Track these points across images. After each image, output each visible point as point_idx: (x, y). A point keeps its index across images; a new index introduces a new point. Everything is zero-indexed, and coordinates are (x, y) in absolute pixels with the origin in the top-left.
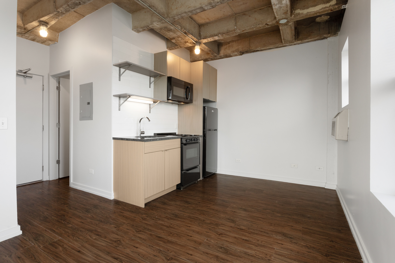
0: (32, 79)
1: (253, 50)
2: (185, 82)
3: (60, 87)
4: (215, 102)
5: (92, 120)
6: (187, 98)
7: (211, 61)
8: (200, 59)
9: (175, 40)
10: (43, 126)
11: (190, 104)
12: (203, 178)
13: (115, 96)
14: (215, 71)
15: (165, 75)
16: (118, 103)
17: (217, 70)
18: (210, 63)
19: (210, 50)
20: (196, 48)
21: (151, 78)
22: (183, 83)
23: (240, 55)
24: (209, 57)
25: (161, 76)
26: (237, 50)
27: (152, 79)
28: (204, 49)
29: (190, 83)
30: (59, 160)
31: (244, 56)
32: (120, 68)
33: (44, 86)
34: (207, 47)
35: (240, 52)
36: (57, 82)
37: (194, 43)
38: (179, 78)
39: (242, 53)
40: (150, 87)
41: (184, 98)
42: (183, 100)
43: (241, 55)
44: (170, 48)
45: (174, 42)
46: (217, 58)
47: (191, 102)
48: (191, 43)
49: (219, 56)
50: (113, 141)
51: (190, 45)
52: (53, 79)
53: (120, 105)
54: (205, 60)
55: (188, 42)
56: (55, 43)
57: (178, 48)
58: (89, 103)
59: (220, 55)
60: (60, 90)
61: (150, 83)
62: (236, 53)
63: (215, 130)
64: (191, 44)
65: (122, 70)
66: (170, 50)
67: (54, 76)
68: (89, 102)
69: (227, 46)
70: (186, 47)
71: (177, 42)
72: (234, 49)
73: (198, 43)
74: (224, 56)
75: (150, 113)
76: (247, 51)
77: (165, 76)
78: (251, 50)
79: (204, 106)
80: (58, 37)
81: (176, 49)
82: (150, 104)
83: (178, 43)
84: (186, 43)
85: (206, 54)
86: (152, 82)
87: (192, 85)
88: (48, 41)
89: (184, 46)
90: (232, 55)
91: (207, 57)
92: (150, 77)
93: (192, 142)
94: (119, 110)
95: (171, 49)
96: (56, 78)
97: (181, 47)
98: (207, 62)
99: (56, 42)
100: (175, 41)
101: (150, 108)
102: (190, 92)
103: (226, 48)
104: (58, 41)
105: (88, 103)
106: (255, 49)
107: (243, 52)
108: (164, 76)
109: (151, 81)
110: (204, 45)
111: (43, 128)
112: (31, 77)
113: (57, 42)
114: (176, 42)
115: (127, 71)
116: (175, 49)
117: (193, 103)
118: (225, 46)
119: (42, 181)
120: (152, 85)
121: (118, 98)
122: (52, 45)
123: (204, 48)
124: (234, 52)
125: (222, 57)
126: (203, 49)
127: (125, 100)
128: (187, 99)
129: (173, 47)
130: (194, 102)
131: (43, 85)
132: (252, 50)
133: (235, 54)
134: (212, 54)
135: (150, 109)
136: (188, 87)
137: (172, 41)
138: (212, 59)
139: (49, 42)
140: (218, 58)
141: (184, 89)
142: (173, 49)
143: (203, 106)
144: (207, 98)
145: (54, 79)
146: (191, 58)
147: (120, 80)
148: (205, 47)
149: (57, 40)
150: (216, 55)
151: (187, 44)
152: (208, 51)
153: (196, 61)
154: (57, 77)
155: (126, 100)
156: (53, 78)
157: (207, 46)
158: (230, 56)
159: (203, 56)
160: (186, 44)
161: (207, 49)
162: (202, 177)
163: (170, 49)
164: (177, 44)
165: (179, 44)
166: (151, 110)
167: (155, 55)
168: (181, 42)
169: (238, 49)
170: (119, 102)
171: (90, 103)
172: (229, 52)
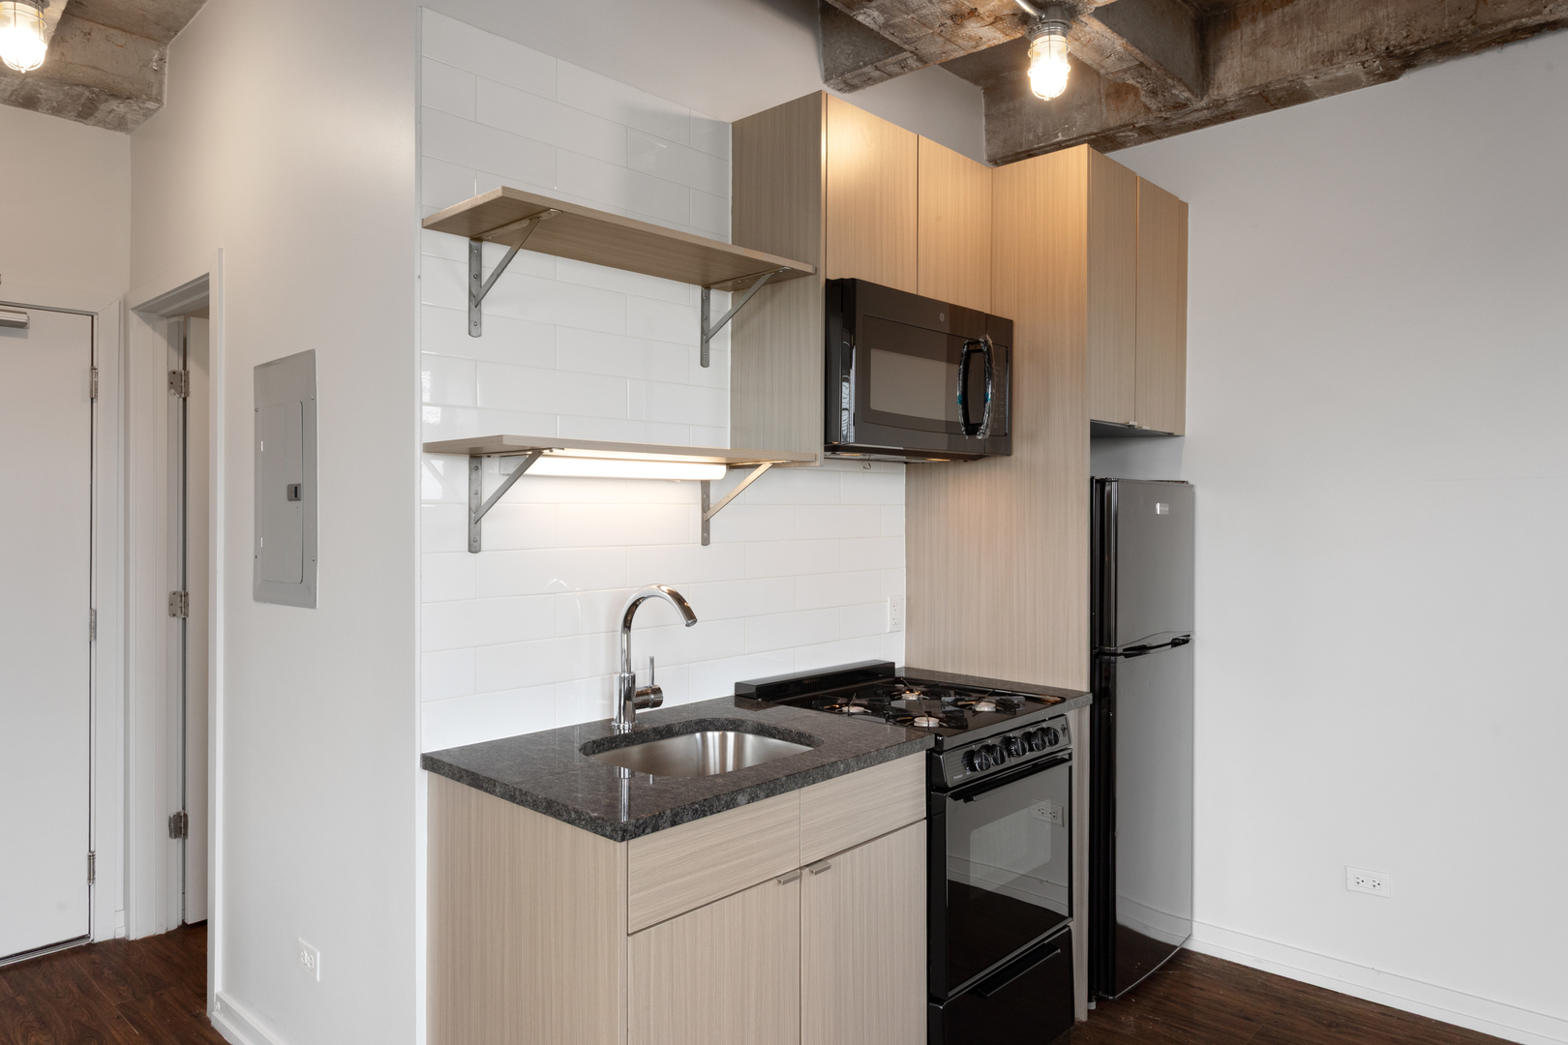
0: (25, 336)
1: (1510, 25)
2: (956, 312)
3: (187, 374)
4: (1171, 435)
5: (313, 606)
6: (972, 421)
7: (1140, 143)
8: (1060, 138)
9: (877, 8)
10: (93, 613)
11: (992, 461)
12: (1093, 1006)
13: (434, 449)
14: (1170, 214)
15: (808, 268)
16: (466, 500)
17: (1183, 208)
18: (1142, 159)
19: (1142, 64)
20: (1039, 54)
21: (714, 295)
22: (942, 317)
23: (1377, 82)
24: (1125, 116)
25: (780, 277)
26: (1360, 44)
27: (722, 302)
28: (1097, 57)
29: (987, 311)
30: (185, 815)
31: (1410, 81)
32: (477, 238)
33: (100, 371)
34: (1118, 43)
35: (1389, 53)
36: (170, 342)
37: (1025, 19)
38: (908, 287)
39: (1399, 61)
40: (704, 362)
41: (949, 427)
42: (941, 443)
43: (1390, 75)
44: (848, 76)
45: (872, 26)
46: (1188, 119)
47: (1001, 445)
48: (997, 20)
49: (1203, 104)
50: (422, 778)
51: (993, 37)
52: (148, 329)
53: (476, 515)
54: (1103, 142)
55: (981, 10)
56: (148, 114)
57: (903, 66)
58: (295, 493)
59: (1214, 94)
60: (187, 393)
61: (706, 335)
62: (1351, 68)
63: (1175, 643)
64: (999, 25)
65: (493, 253)
66: (849, 87)
67: (151, 311)
68: (295, 482)
69: (1275, 18)
70: (962, 53)
71: (897, 20)
72: (1332, 38)
73: (1051, 11)
74: (1249, 96)
75: (706, 541)
76: (1444, 44)
77: (805, 274)
78: (1483, 27)
79: (1098, 477)
80: (159, 72)
81: (891, 76)
82: (705, 485)
83: (902, 28)
84: (961, 26)
85: (1108, 95)
86: (722, 324)
87: (1002, 329)
88: (106, 101)
89: (949, 47)
90: (1309, 81)
91: (1111, 117)
92: (707, 287)
93: (1014, 761)
94: (474, 546)
95: (856, 81)
96: (164, 324)
97: (922, 60)
98: (1116, 155)
99: (151, 105)
100: (881, 20)
101: (706, 507)
102: (991, 376)
103: (1266, 34)
104: (160, 93)
105: (289, 486)
106: (1529, 16)
107: (1414, 48)
108: (802, 281)
109: (714, 318)
110: (1095, 27)
111: (93, 628)
112: (22, 325)
113: (159, 100)
114: (886, 26)
115: (526, 259)
116: (881, 80)
117: (1013, 457)
118: (1254, 20)
119: (84, 943)
120: (722, 346)
121: (463, 465)
122: (137, 122)
123: (1100, 50)
124: (1330, 58)
125: (1231, 107)
126: (1088, 57)
127: (512, 470)
128: (972, 429)
129: (865, 65)
130: (1021, 449)
131: (93, 368)
132: (1501, 28)
133: (1341, 74)
134: (1154, 93)
135: (710, 513)
136: (974, 347)
137: (860, 18)
138: (1149, 133)
139: (115, 107)
140: (1196, 115)
141: (950, 360)
142: (870, 81)
143: (1092, 479)
144: (1114, 415)
145: (154, 329)
146: (991, 134)
147: (475, 325)
148: (1104, 42)
149: (154, 91)
150: (1187, 94)
151: (973, 28)
152: (1125, 71)
153: (1030, 154)
154: (169, 316)
155: (519, 473)
156: (148, 321)
157: (1121, 34)
158: (1294, 95)
159: (1079, 118)
160: (963, 32)
161: (1121, 59)
162: (1090, 1000)
163: (845, 82)
164: (896, 41)
165: (908, 41)
166: (713, 522)
167: (741, 129)
168: (923, 22)
169: (1368, 35)
170: (474, 492)
171: (304, 492)
172: (1285, 61)
